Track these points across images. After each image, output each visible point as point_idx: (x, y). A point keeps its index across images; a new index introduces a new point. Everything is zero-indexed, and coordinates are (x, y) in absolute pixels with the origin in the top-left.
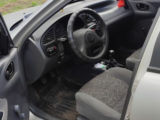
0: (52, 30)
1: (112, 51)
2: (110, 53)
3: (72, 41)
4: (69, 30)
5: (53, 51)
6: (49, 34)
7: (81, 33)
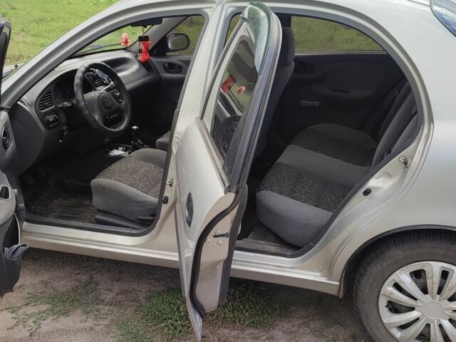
0: (49, 93)
1: (135, 127)
2: (133, 130)
3: (83, 103)
4: (77, 90)
5: (53, 122)
6: (45, 97)
7: (93, 95)
